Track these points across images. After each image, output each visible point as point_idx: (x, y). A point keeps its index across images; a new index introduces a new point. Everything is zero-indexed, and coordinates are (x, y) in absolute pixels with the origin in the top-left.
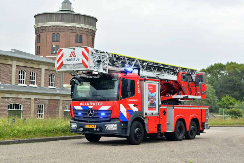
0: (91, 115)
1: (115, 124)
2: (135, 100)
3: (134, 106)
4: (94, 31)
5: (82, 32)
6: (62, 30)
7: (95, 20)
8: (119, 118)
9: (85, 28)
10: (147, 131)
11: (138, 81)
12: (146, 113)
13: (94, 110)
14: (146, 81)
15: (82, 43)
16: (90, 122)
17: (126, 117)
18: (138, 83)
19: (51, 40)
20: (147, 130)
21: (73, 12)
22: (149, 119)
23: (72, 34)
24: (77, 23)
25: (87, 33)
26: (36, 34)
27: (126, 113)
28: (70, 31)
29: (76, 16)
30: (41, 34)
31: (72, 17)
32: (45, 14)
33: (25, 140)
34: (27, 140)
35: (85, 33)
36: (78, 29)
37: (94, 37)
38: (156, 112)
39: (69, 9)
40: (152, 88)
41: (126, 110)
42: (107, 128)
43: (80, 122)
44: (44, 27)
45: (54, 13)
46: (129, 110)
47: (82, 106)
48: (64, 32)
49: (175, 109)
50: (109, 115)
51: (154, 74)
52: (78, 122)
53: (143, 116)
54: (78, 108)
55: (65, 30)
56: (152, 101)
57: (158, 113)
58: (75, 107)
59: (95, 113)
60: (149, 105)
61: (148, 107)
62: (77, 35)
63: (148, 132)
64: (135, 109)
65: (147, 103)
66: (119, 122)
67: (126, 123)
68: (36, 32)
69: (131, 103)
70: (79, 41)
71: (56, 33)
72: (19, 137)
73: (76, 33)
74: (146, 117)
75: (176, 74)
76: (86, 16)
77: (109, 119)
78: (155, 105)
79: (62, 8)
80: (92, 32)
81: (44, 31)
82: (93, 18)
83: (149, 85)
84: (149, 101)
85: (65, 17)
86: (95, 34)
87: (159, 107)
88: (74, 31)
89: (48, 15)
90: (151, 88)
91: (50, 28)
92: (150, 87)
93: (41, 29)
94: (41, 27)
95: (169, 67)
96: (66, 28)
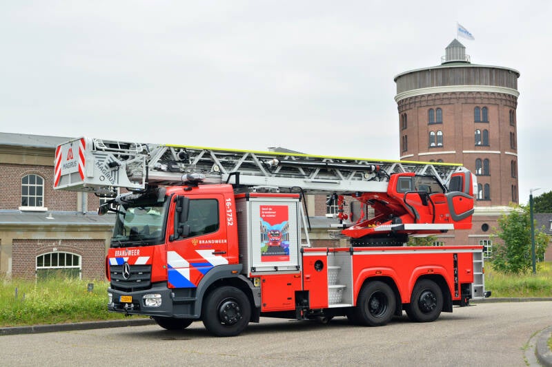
0: (126, 275)
1: (158, 293)
2: (217, 242)
3: (213, 254)
4: (513, 96)
5: (486, 101)
6: (446, 102)
7: (513, 75)
8: (167, 281)
9: (493, 93)
10: (260, 308)
11: (230, 200)
12: (253, 269)
14: (250, 199)
15: (488, 122)
17: (188, 279)
18: (229, 204)
19: (427, 122)
20: (257, 304)
21: (469, 63)
22: (264, 281)
23: (466, 107)
24: (475, 84)
25: (498, 102)
26: (400, 113)
27: (188, 269)
28: (463, 101)
29: (472, 70)
30: (407, 112)
31: (464, 74)
32: (411, 73)
33: (31, 328)
34: (35, 328)
35: (493, 102)
36: (479, 96)
37: (515, 109)
38: (289, 264)
39: (460, 58)
40: (274, 213)
41: (188, 264)
42: (147, 303)
43: (115, 291)
44: (411, 98)
45: (428, 70)
46: (198, 264)
47: (117, 258)
48: (450, 104)
49: (355, 257)
50: (148, 277)
51: (305, 182)
52: (113, 291)
53: (245, 275)
54: (113, 261)
55: (453, 101)
56: (275, 242)
57: (297, 267)
58: (110, 259)
59: (132, 271)
60: (266, 250)
61: (262, 255)
62: (478, 108)
63: (262, 310)
64: (218, 261)
65: (256, 246)
66: (165, 288)
68: (399, 108)
69: (205, 247)
70: (481, 120)
71: (435, 108)
72: (25, 322)
73: (474, 103)
74: (255, 277)
75: (385, 179)
76: (493, 68)
77: (148, 284)
78: (287, 250)
79: (447, 59)
80: (508, 98)
81: (412, 106)
82: (508, 71)
83: (261, 207)
84: (265, 242)
85: (451, 75)
86: (516, 104)
87: (300, 254)
88: (471, 101)
89: (418, 75)
90: (268, 214)
91: (423, 99)
92: (268, 211)
93: (407, 102)
94: (406, 99)
95: (360, 163)
96: (453, 96)
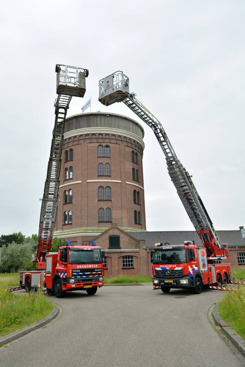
0: (168, 273)
1: (186, 279)
2: (195, 262)
3: (196, 266)
8: (188, 275)
12: (202, 271)
13: (171, 270)
14: (199, 249)
16: (167, 278)
17: (192, 274)
18: (195, 251)
20: (203, 282)
38: (206, 269)
42: (181, 282)
43: (161, 279)
46: (193, 270)
47: (161, 268)
49: (215, 267)
52: (159, 279)
53: (200, 273)
54: (158, 269)
56: (204, 262)
57: (207, 270)
58: (156, 268)
59: (172, 272)
60: (203, 265)
61: (202, 267)
63: (204, 284)
64: (196, 268)
65: (201, 264)
66: (189, 277)
67: (192, 278)
69: (194, 264)
74: (202, 274)
77: (181, 276)
78: (205, 265)
83: (201, 252)
87: (207, 266)
90: (202, 254)
